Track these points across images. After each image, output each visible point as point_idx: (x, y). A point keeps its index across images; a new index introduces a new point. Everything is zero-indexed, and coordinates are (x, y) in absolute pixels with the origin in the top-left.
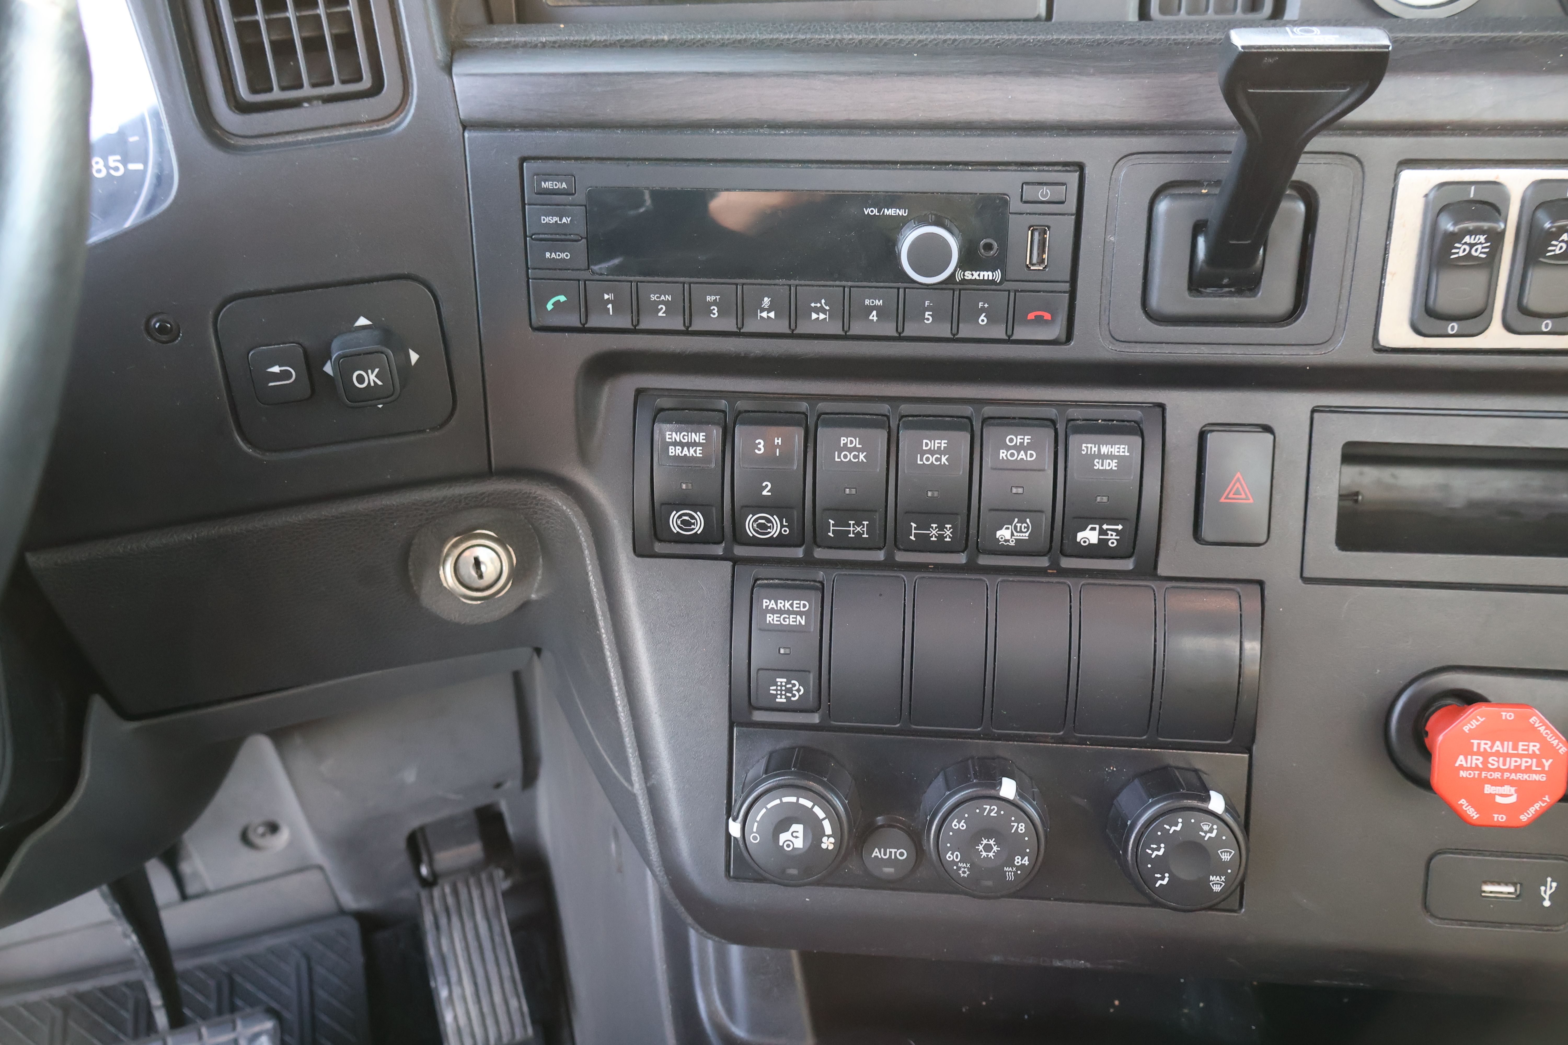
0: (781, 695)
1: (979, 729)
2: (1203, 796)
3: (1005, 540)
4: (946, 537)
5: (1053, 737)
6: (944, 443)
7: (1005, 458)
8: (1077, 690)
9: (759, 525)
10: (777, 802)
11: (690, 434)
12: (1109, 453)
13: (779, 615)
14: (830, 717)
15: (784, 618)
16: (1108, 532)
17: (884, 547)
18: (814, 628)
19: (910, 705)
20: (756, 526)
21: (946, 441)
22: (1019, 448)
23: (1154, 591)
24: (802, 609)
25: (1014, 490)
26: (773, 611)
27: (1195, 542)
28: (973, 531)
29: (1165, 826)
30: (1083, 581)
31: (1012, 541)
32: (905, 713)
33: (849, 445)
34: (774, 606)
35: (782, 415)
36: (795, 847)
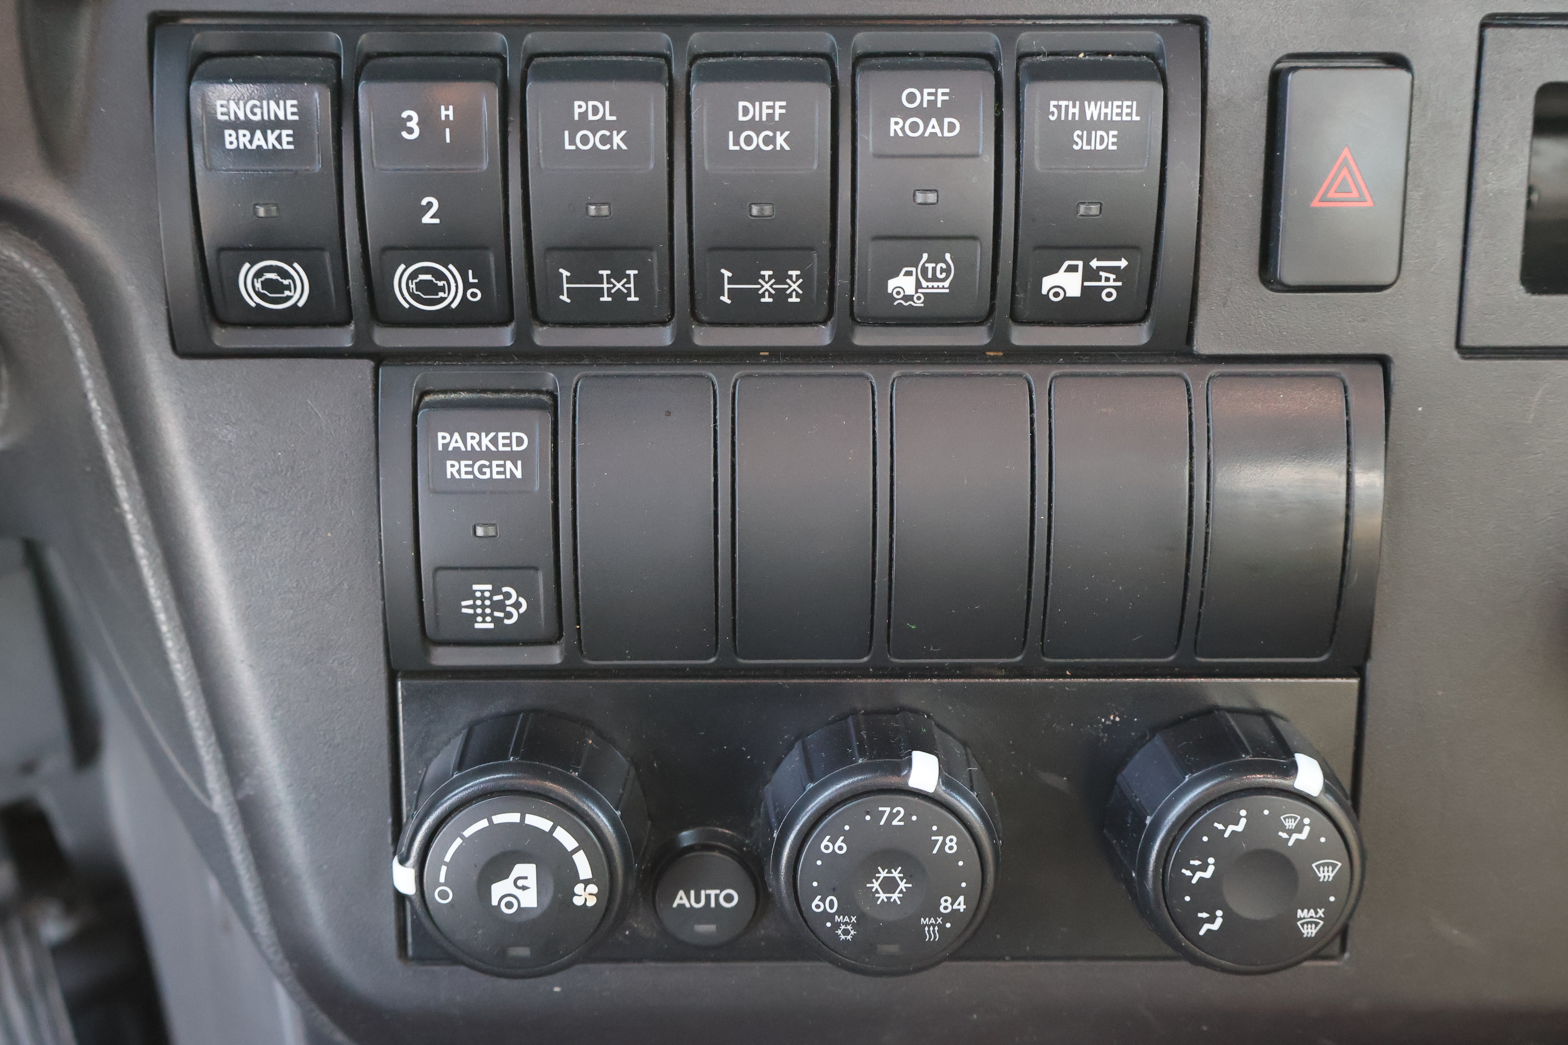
0: (484, 615)
1: (866, 659)
2: (1283, 764)
3: (904, 296)
4: (790, 295)
5: (1000, 667)
6: (781, 107)
7: (900, 134)
8: (1047, 578)
9: (421, 285)
10: (483, 823)
11: (265, 103)
12: (1102, 118)
13: (470, 462)
14: (582, 653)
15: (481, 468)
16: (1101, 273)
17: (670, 320)
18: (540, 484)
19: (734, 621)
20: (414, 286)
21: (784, 103)
22: (927, 113)
23: (1187, 384)
24: (515, 448)
25: (920, 197)
26: (458, 455)
27: (1262, 288)
28: (842, 282)
29: (1216, 825)
30: (1055, 371)
31: (919, 298)
32: (725, 637)
33: (591, 117)
34: (460, 444)
35: (453, 60)
36: (522, 906)
